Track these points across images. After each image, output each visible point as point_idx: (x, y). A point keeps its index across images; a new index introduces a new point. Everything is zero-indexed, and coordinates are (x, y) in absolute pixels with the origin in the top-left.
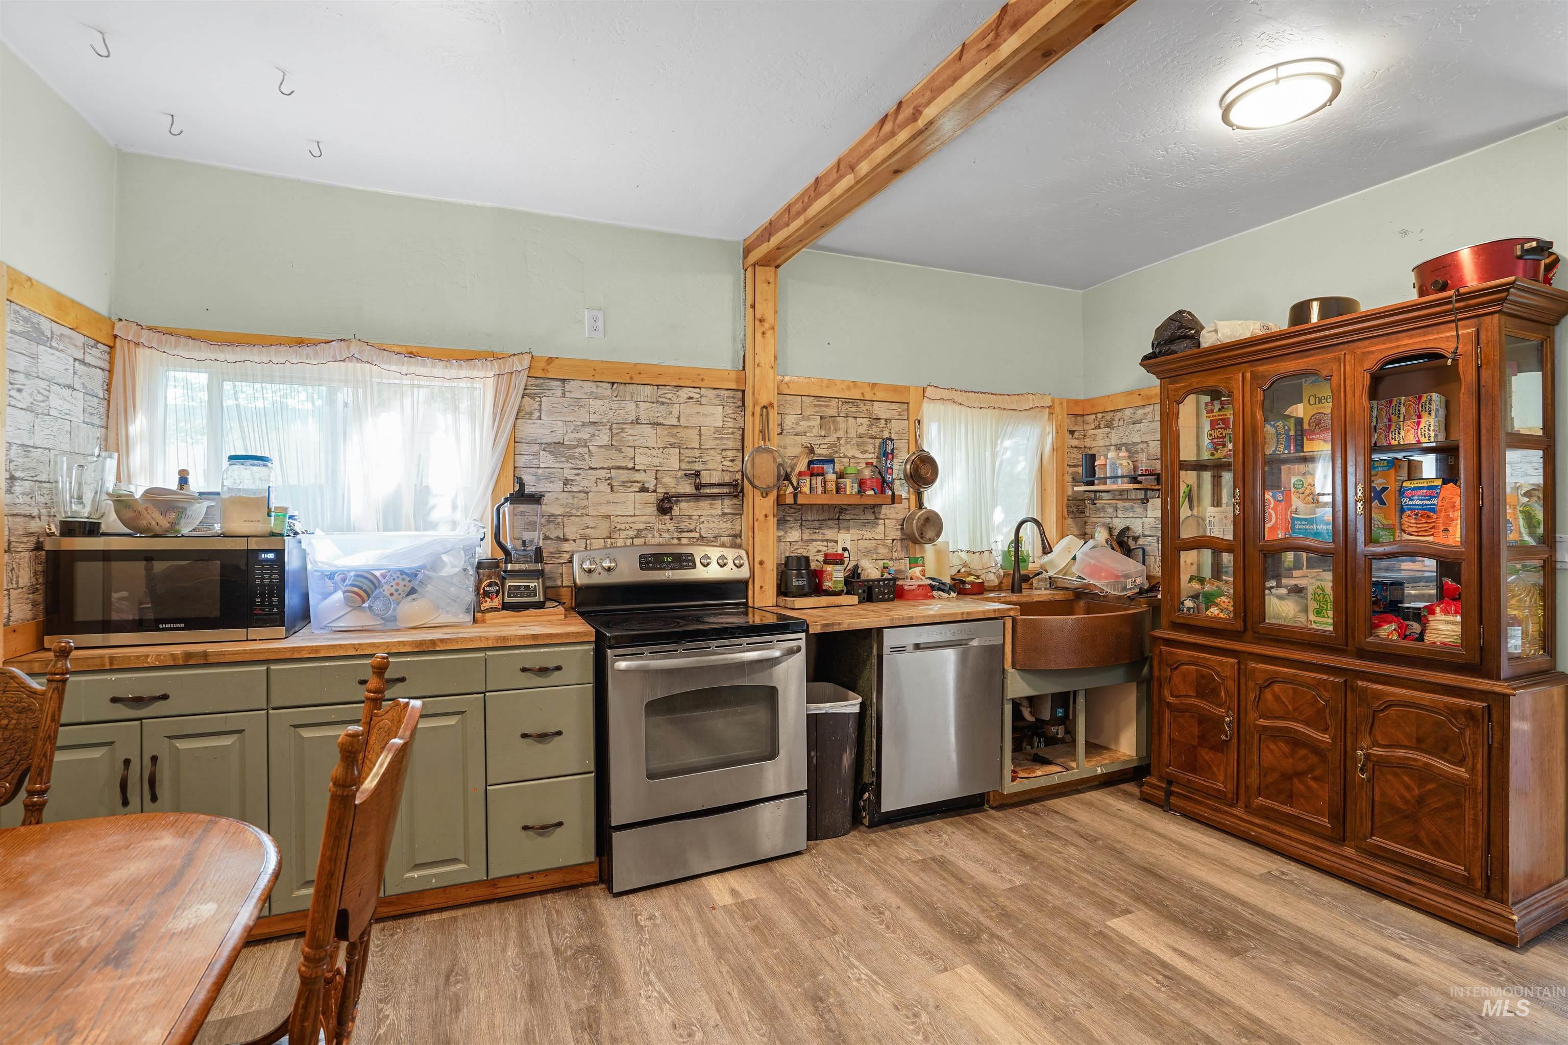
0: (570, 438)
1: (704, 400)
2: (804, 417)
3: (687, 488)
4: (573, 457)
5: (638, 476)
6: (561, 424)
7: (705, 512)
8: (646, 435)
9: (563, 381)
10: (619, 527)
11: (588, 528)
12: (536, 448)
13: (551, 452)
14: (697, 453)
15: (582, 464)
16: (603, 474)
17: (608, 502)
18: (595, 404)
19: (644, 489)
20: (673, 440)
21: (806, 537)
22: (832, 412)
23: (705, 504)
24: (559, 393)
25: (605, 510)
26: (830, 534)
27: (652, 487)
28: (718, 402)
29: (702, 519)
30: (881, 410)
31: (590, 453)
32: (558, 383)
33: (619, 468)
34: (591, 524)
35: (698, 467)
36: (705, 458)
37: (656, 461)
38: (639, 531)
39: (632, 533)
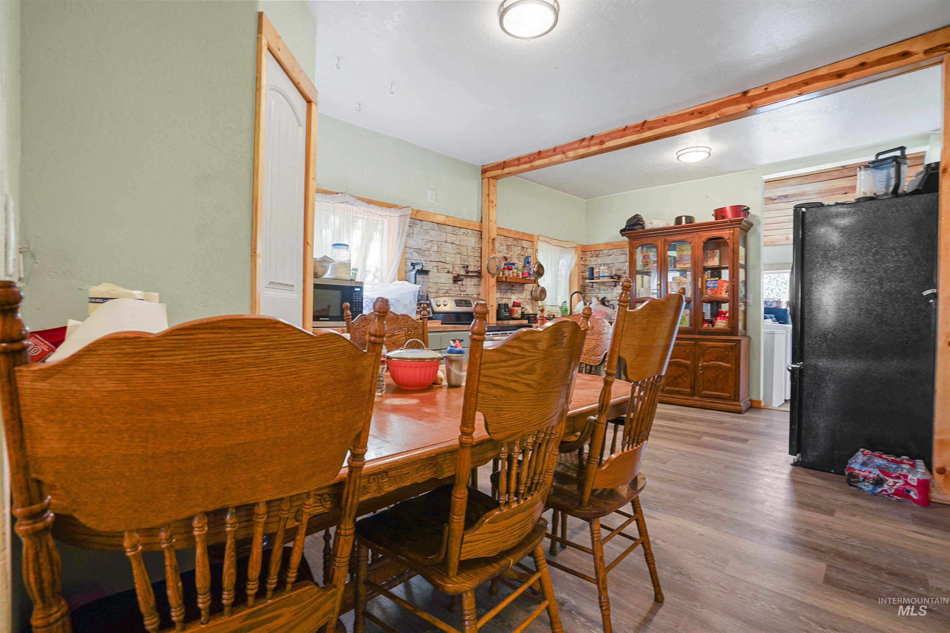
0: (424, 247)
1: (468, 234)
2: (502, 245)
3: (463, 272)
4: (424, 255)
5: (447, 266)
6: (420, 240)
7: (469, 284)
8: (449, 248)
9: (421, 221)
10: (441, 288)
11: (429, 288)
12: (411, 250)
13: (417, 253)
14: (466, 257)
15: (428, 259)
16: (435, 264)
17: (437, 277)
18: (432, 232)
19: (449, 272)
20: (458, 251)
21: (502, 297)
22: (509, 243)
23: (469, 280)
24: (419, 226)
25: (436, 280)
26: (509, 295)
27: (451, 272)
28: (472, 235)
29: (468, 286)
30: (525, 244)
31: (431, 255)
32: (419, 222)
33: (440, 262)
34: (431, 286)
35: (467, 263)
36: (469, 260)
37: (453, 260)
38: (447, 290)
39: (445, 291)
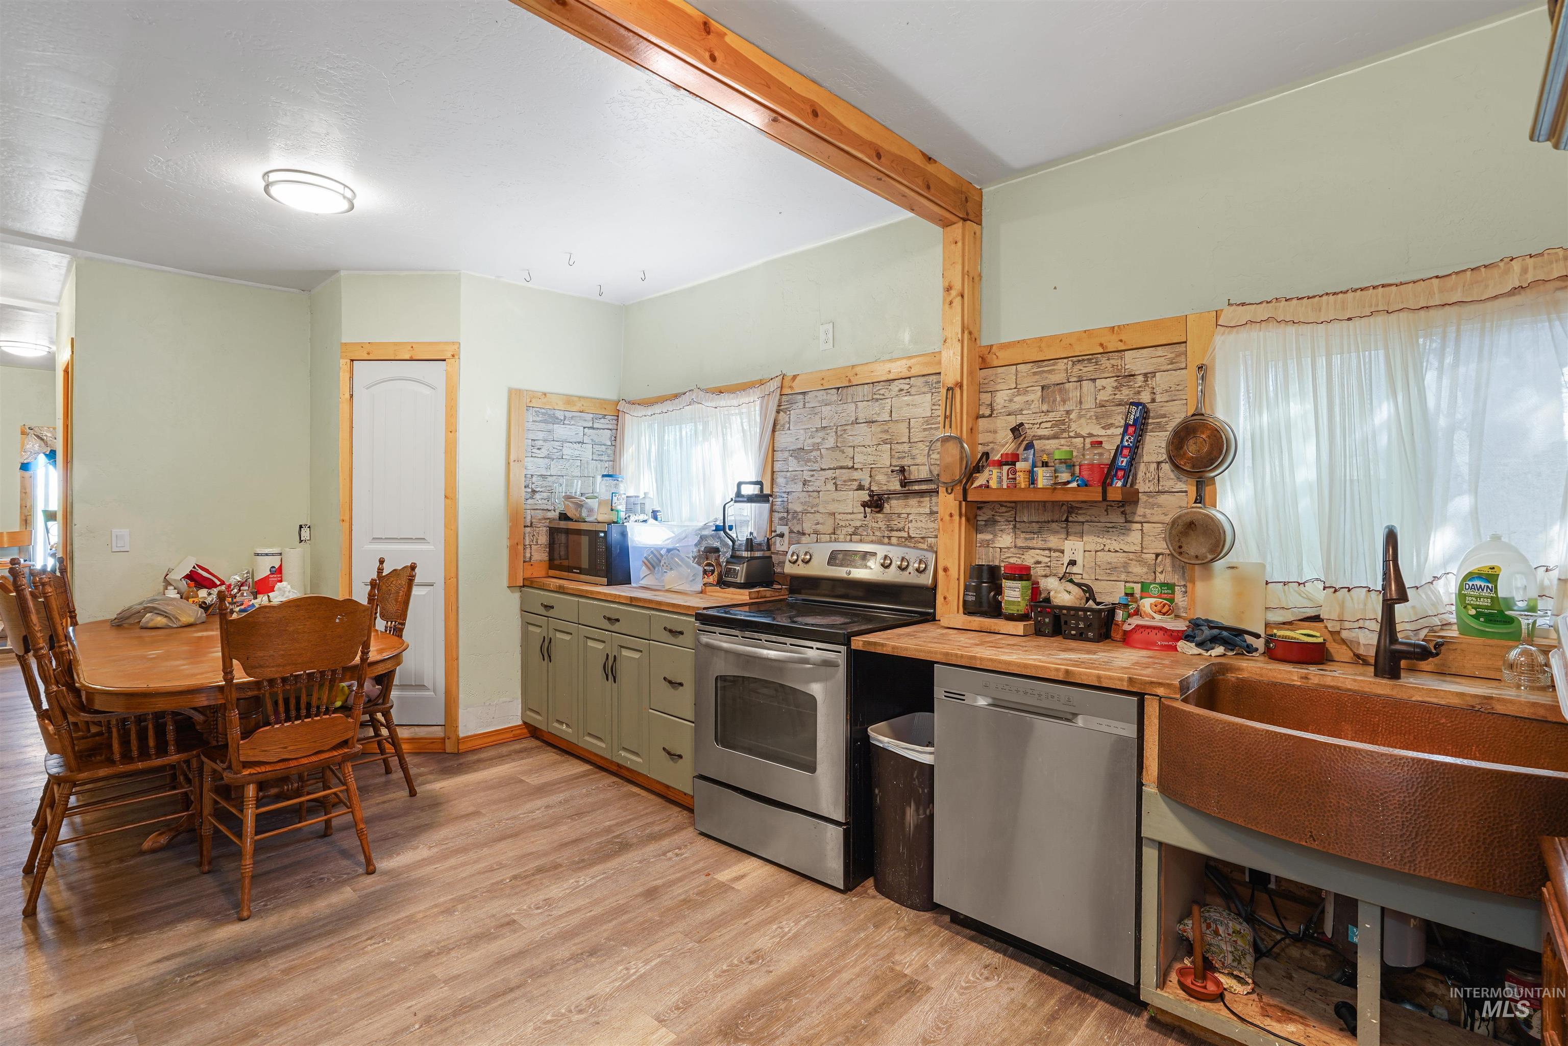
0: (808, 444)
1: (913, 391)
2: (1019, 390)
3: (896, 486)
4: (809, 460)
5: (856, 475)
6: (802, 432)
7: (914, 511)
8: (863, 435)
9: (804, 393)
10: (842, 523)
11: (818, 524)
12: (786, 454)
13: (796, 457)
14: (906, 447)
15: (816, 466)
16: (830, 474)
17: (833, 500)
18: (826, 410)
19: (861, 488)
20: (885, 436)
22: (1059, 377)
23: (913, 501)
24: (801, 405)
25: (832, 508)
26: (1054, 541)
27: (867, 486)
28: (926, 389)
29: (911, 517)
31: (822, 456)
32: (801, 397)
33: (841, 468)
34: (821, 521)
35: (906, 462)
36: (914, 452)
37: (870, 459)
38: (856, 528)
39: (851, 530)
